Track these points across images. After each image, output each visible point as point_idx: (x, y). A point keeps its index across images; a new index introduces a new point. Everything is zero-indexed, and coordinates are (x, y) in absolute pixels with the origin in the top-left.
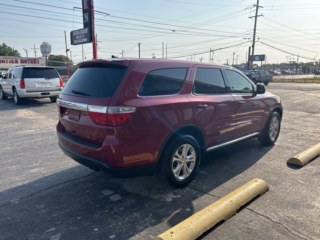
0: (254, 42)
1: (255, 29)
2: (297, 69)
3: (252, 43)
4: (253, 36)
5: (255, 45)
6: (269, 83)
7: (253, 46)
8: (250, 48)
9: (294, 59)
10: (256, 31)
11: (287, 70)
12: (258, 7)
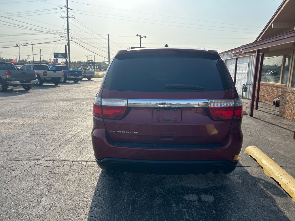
0: (69, 40)
1: (68, 29)
2: (94, 67)
3: (67, 41)
4: (67, 35)
5: (70, 43)
6: (92, 78)
7: (69, 44)
8: (66, 46)
9: (91, 58)
10: (70, 31)
11: (87, 67)
12: (68, 9)
